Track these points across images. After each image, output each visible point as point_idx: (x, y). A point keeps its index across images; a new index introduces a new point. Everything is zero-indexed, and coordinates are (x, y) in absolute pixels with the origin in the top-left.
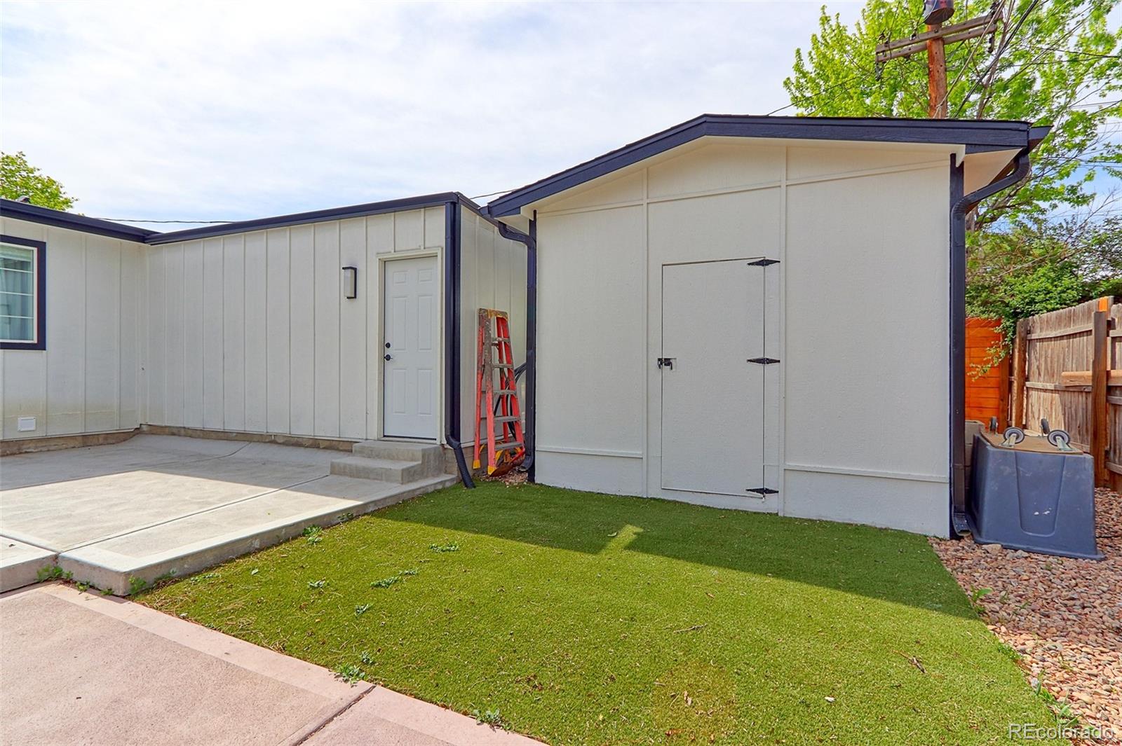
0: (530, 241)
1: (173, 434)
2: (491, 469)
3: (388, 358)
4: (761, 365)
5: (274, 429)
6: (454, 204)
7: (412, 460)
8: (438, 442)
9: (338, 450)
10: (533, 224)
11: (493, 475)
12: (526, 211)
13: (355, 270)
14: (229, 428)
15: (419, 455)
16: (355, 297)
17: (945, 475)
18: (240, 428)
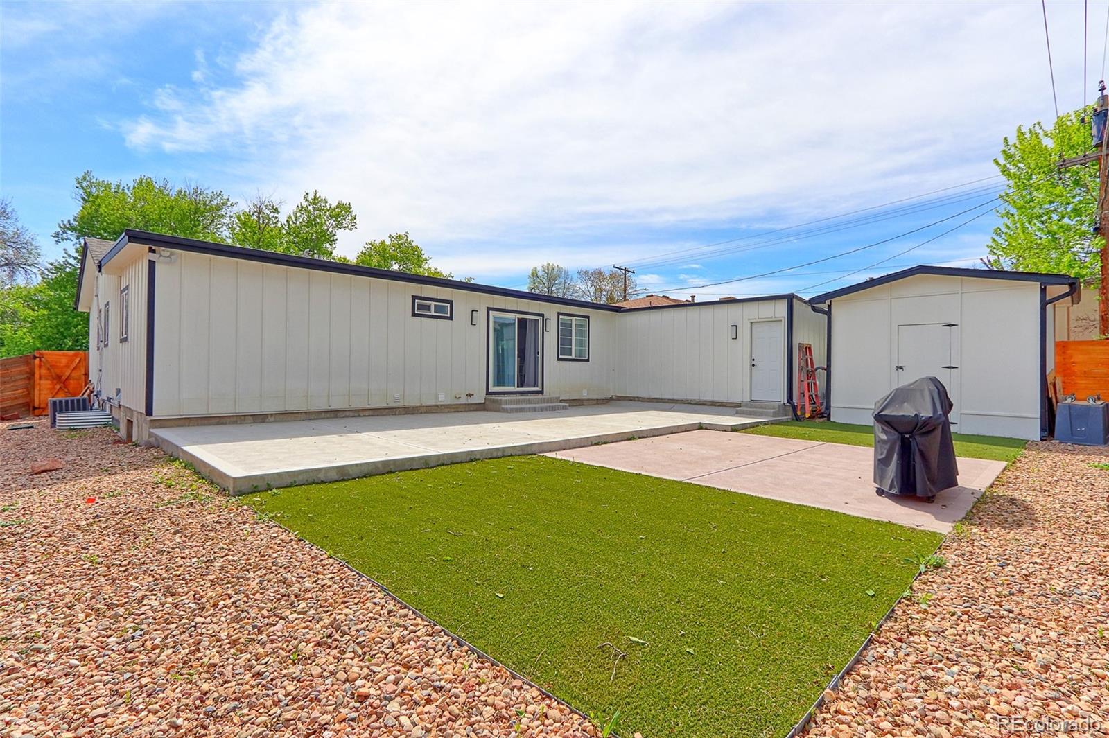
0: (829, 313)
1: (631, 400)
2: (807, 415)
3: (753, 365)
4: (949, 369)
5: (689, 398)
6: (792, 299)
7: (774, 408)
8: (782, 402)
9: (726, 406)
10: (830, 306)
11: (809, 418)
12: (828, 302)
13: (736, 326)
14: (663, 397)
15: (777, 406)
16: (736, 338)
17: (1039, 415)
18: (670, 397)
